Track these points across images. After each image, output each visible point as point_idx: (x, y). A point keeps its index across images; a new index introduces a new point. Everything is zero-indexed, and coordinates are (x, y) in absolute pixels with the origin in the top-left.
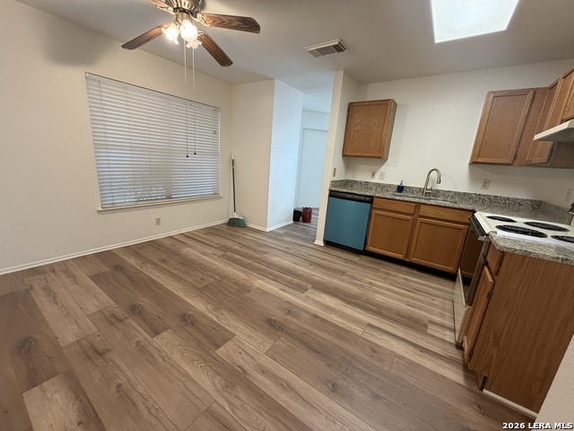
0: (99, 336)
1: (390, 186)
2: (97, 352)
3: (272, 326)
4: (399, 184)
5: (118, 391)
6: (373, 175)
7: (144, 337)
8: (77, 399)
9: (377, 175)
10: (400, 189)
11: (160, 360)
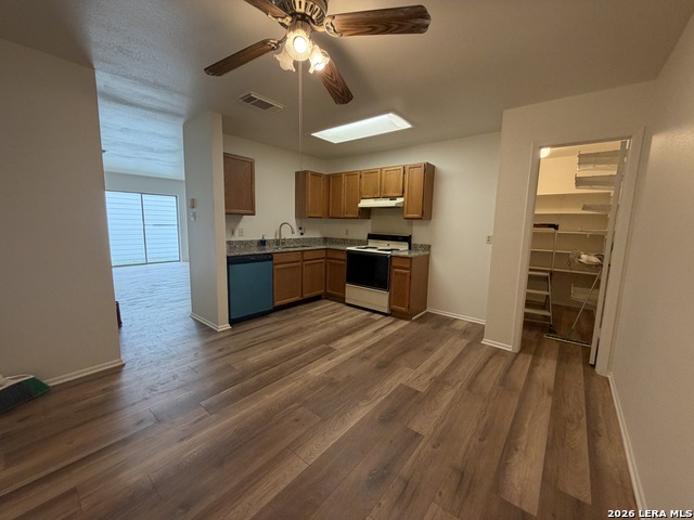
0: (441, 493)
1: (251, 242)
2: (461, 480)
3: (384, 367)
4: (261, 238)
5: (484, 439)
6: (233, 233)
7: (424, 446)
8: (507, 464)
9: (237, 233)
10: (263, 243)
11: (445, 422)
